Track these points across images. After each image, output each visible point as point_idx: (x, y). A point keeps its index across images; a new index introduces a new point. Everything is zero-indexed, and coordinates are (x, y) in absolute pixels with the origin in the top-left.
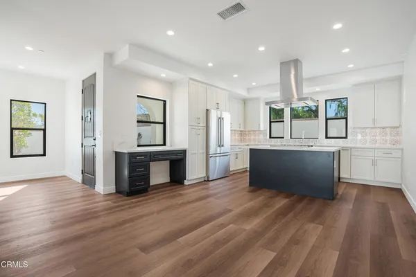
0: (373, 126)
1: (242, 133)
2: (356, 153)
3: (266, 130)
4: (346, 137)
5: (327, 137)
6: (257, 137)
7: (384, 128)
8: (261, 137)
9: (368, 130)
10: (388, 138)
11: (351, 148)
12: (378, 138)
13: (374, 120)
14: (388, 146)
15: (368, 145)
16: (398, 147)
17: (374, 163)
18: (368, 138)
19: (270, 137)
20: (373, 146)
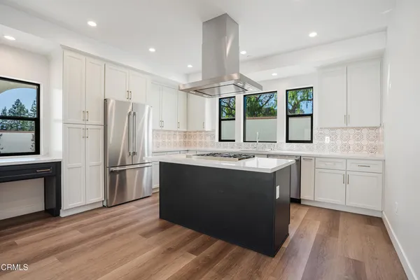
0: (344, 126)
1: (186, 135)
2: (322, 165)
3: (214, 131)
4: (311, 142)
5: (288, 141)
6: (203, 140)
7: (358, 128)
8: (208, 139)
9: (338, 131)
10: (365, 142)
11: (315, 158)
12: (351, 142)
13: (347, 118)
14: (365, 154)
15: (338, 154)
16: (378, 156)
17: (346, 180)
18: (339, 142)
19: (220, 140)
20: (345, 154)
